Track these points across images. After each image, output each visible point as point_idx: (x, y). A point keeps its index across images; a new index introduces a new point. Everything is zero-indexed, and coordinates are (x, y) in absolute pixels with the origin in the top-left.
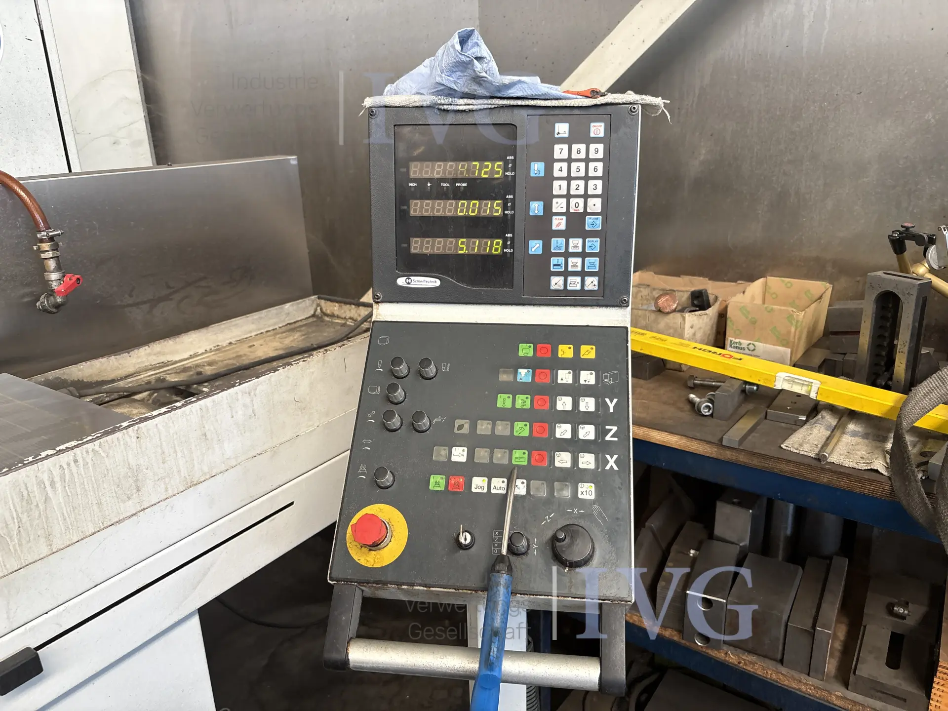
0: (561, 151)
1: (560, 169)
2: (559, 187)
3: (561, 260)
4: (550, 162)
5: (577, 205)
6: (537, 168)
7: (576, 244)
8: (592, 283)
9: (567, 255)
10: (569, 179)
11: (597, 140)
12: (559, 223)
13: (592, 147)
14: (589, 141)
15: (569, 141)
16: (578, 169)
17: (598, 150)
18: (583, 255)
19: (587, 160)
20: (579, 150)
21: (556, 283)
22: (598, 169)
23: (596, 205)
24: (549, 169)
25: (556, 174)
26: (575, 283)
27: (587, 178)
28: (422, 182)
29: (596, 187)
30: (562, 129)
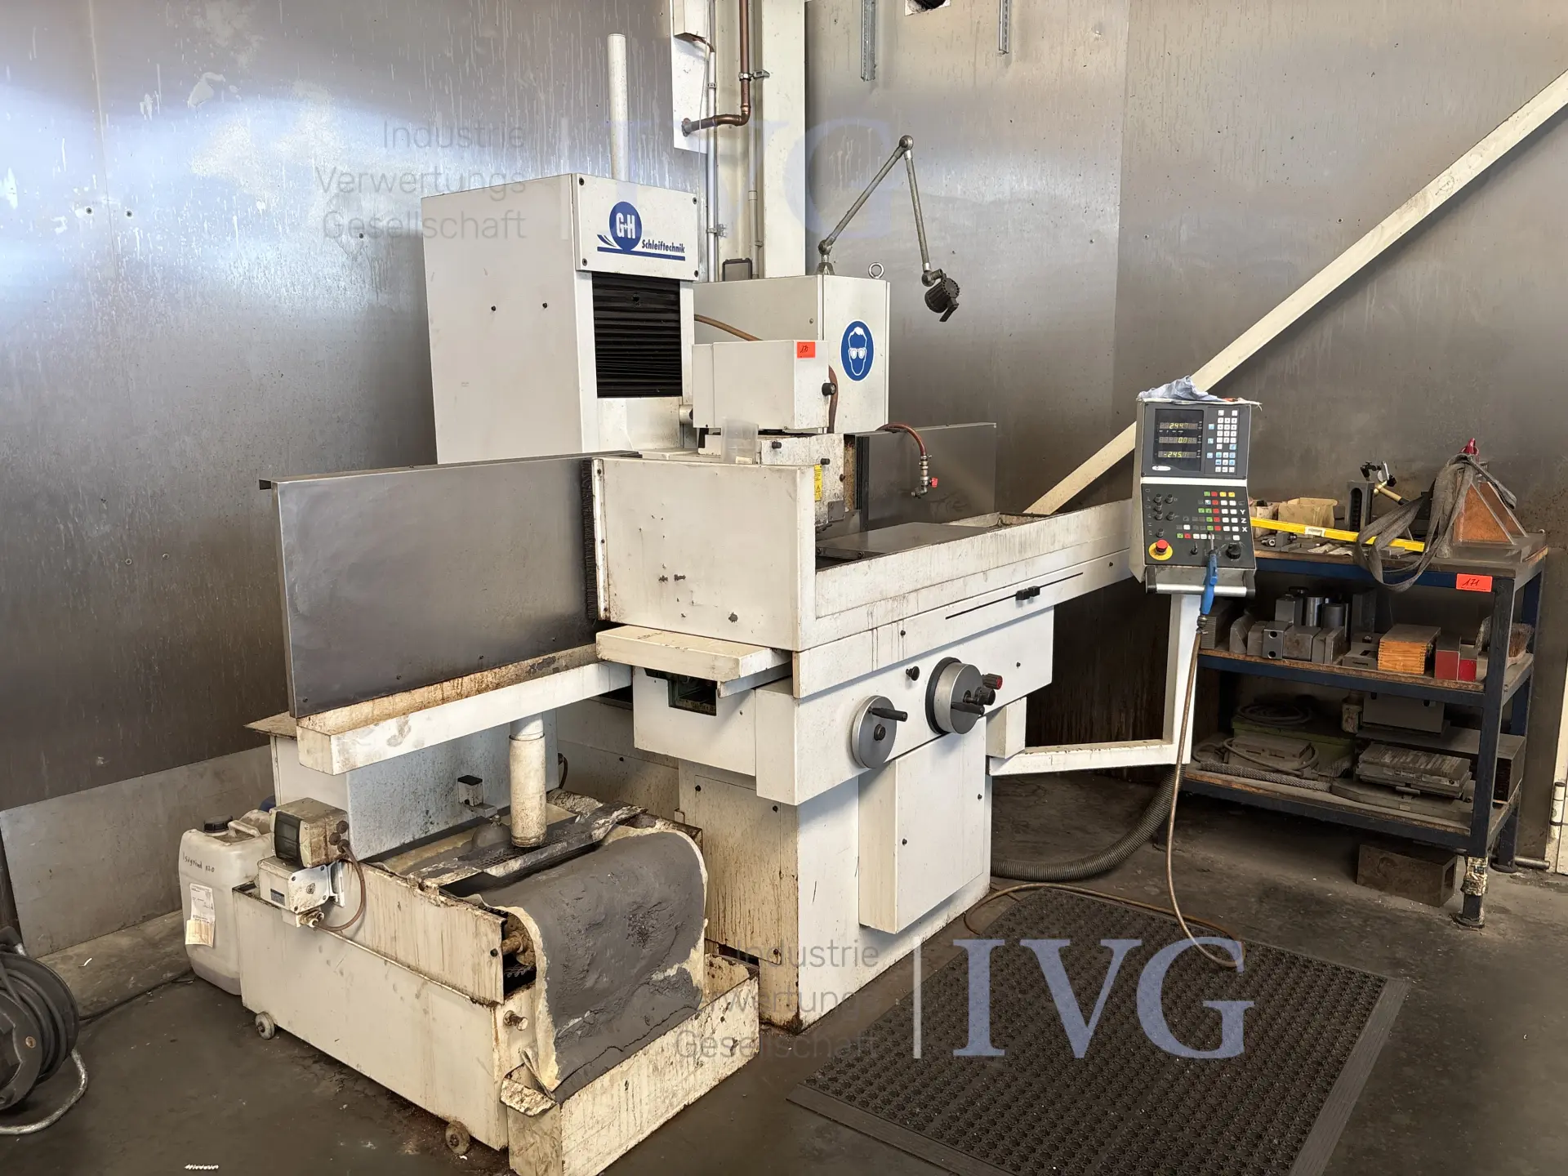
0: (1220, 420)
1: (1220, 427)
2: (1220, 433)
3: (1220, 461)
4: (1216, 424)
5: (1227, 440)
6: (1211, 426)
7: (1226, 455)
8: (1232, 470)
9: (1222, 459)
10: (1224, 430)
11: (1235, 417)
12: (1219, 447)
13: (1233, 419)
14: (1232, 417)
15: (1224, 417)
16: (1227, 427)
17: (1235, 421)
18: (1229, 459)
19: (1231, 424)
20: (1227, 420)
21: (1218, 469)
22: (1235, 427)
23: (1234, 440)
24: (1216, 427)
25: (1219, 428)
26: (1225, 470)
27: (1230, 430)
28: (1165, 430)
29: (1234, 434)
30: (1221, 412)
